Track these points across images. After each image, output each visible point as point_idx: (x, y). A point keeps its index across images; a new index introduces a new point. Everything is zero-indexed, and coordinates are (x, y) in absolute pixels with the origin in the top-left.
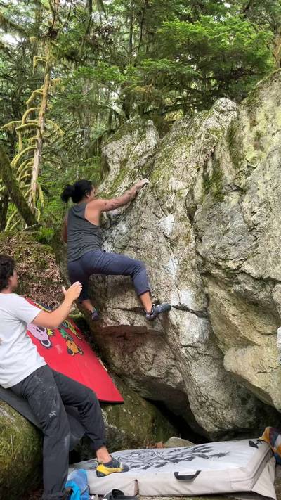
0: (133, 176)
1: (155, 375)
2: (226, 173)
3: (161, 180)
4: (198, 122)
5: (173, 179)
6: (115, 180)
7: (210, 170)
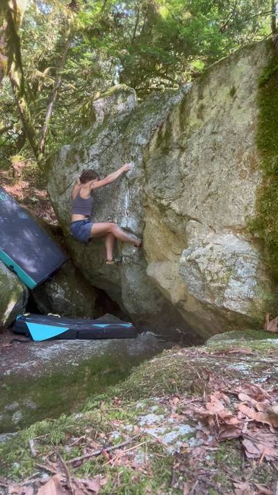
0: (112, 128)
1: (102, 273)
2: (174, 134)
3: (131, 134)
4: (167, 97)
5: (140, 136)
6: (98, 128)
7: (164, 130)
